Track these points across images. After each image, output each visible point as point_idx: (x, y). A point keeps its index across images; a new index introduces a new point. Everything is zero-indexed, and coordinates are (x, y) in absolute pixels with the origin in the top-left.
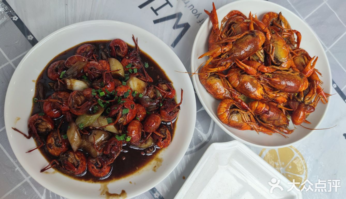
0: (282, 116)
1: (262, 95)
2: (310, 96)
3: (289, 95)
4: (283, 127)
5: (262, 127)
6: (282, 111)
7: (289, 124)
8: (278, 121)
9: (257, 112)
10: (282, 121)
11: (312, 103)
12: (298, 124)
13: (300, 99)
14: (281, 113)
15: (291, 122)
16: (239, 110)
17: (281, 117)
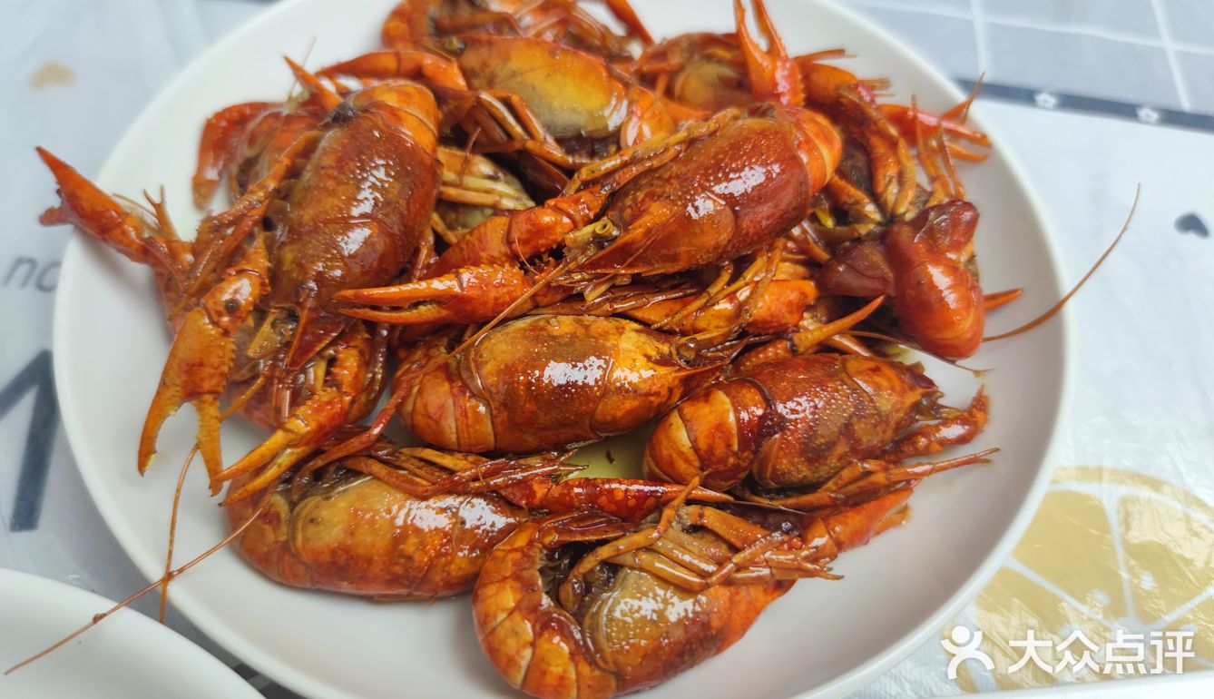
0: (859, 373)
1: (664, 361)
2: (892, 171)
3: (802, 251)
4: (923, 422)
5: (819, 527)
6: (843, 352)
7: (936, 382)
8: (872, 416)
9: (721, 467)
10: (888, 399)
11: (931, 194)
12: (971, 339)
13: (862, 218)
14: (844, 363)
15: (934, 367)
16: (605, 552)
17: (864, 386)
